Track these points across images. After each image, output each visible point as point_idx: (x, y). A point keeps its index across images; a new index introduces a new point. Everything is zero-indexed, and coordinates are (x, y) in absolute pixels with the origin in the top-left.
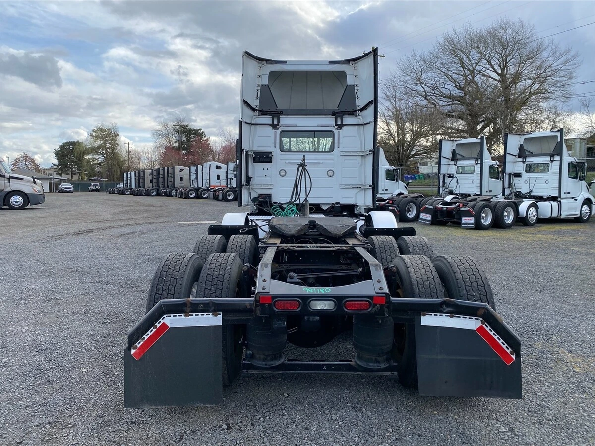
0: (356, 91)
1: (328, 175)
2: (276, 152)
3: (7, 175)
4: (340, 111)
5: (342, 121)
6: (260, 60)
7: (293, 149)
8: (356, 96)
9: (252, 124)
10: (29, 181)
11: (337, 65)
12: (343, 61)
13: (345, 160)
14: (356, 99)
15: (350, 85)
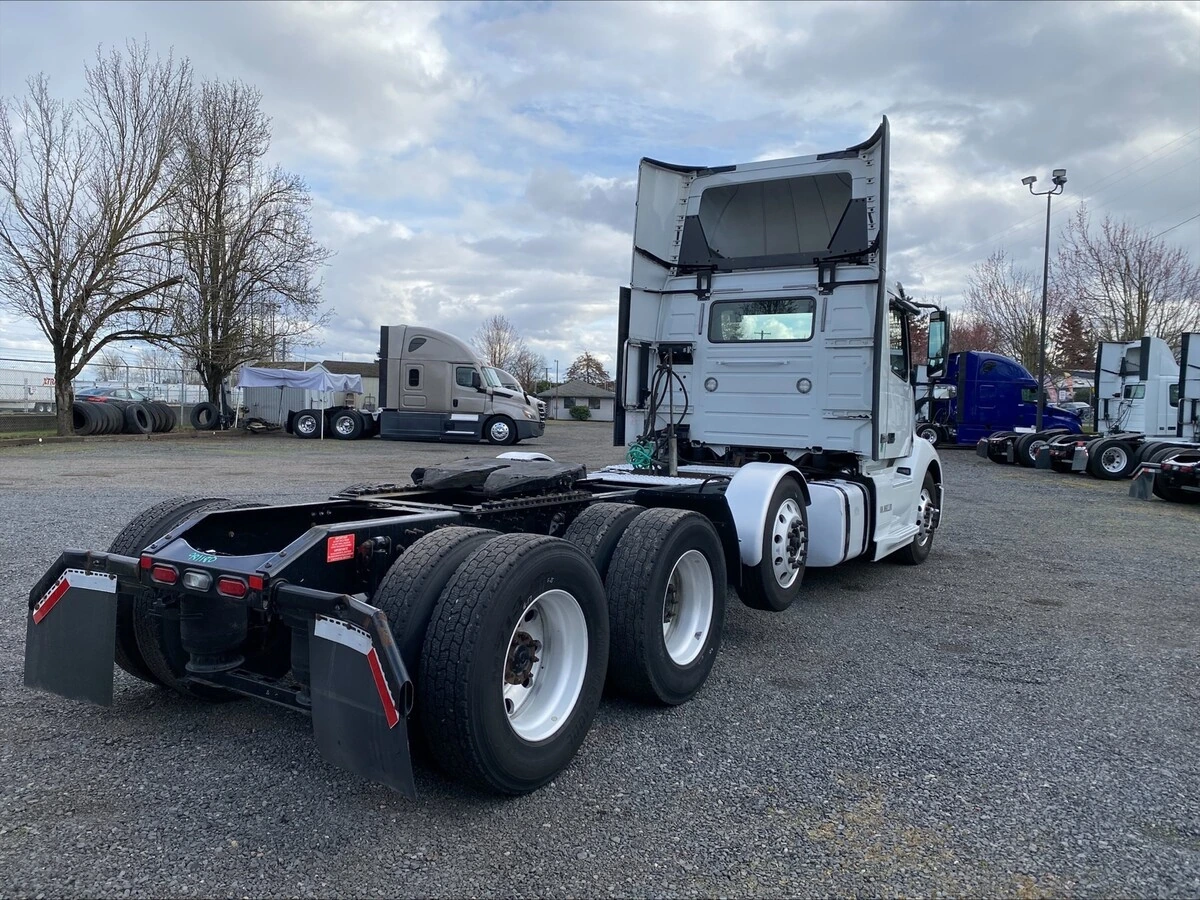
0: (869, 211)
1: (799, 389)
2: (702, 344)
3: (490, 389)
4: (832, 255)
5: (833, 277)
6: (686, 170)
7: (725, 337)
8: (869, 222)
9: (664, 293)
10: (518, 400)
11: (832, 161)
12: (845, 152)
13: (835, 357)
14: (869, 227)
15: (857, 200)
